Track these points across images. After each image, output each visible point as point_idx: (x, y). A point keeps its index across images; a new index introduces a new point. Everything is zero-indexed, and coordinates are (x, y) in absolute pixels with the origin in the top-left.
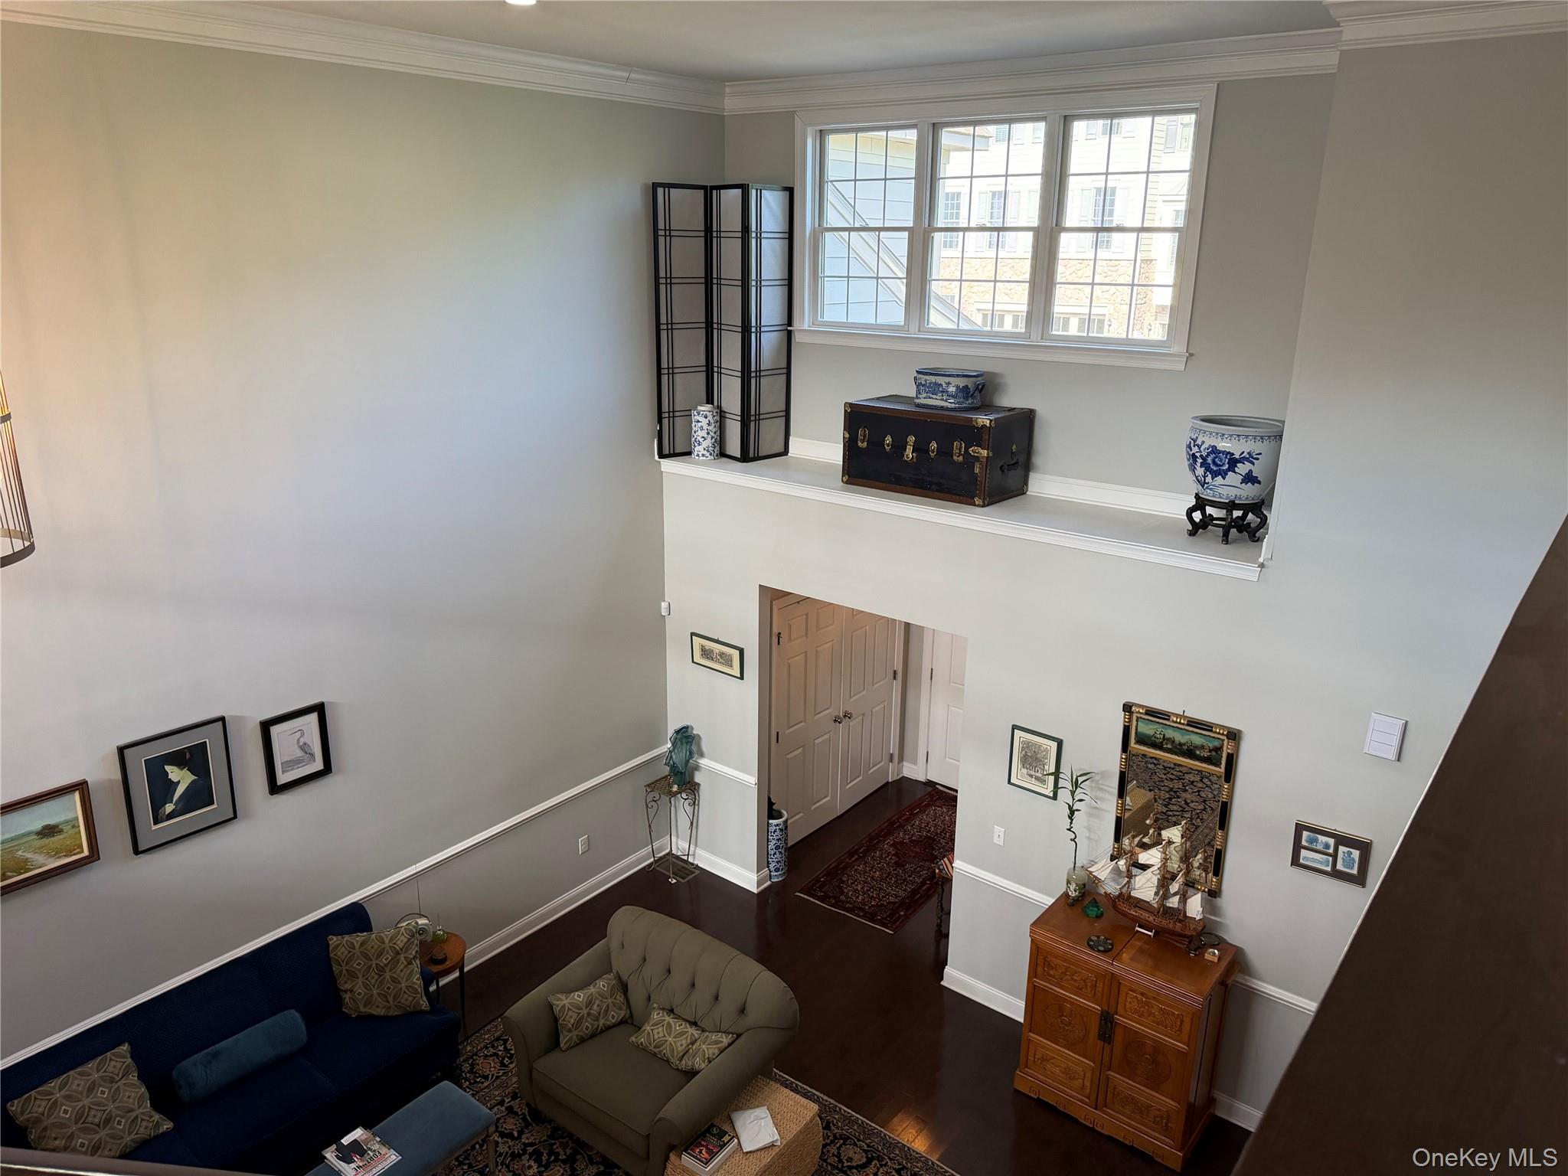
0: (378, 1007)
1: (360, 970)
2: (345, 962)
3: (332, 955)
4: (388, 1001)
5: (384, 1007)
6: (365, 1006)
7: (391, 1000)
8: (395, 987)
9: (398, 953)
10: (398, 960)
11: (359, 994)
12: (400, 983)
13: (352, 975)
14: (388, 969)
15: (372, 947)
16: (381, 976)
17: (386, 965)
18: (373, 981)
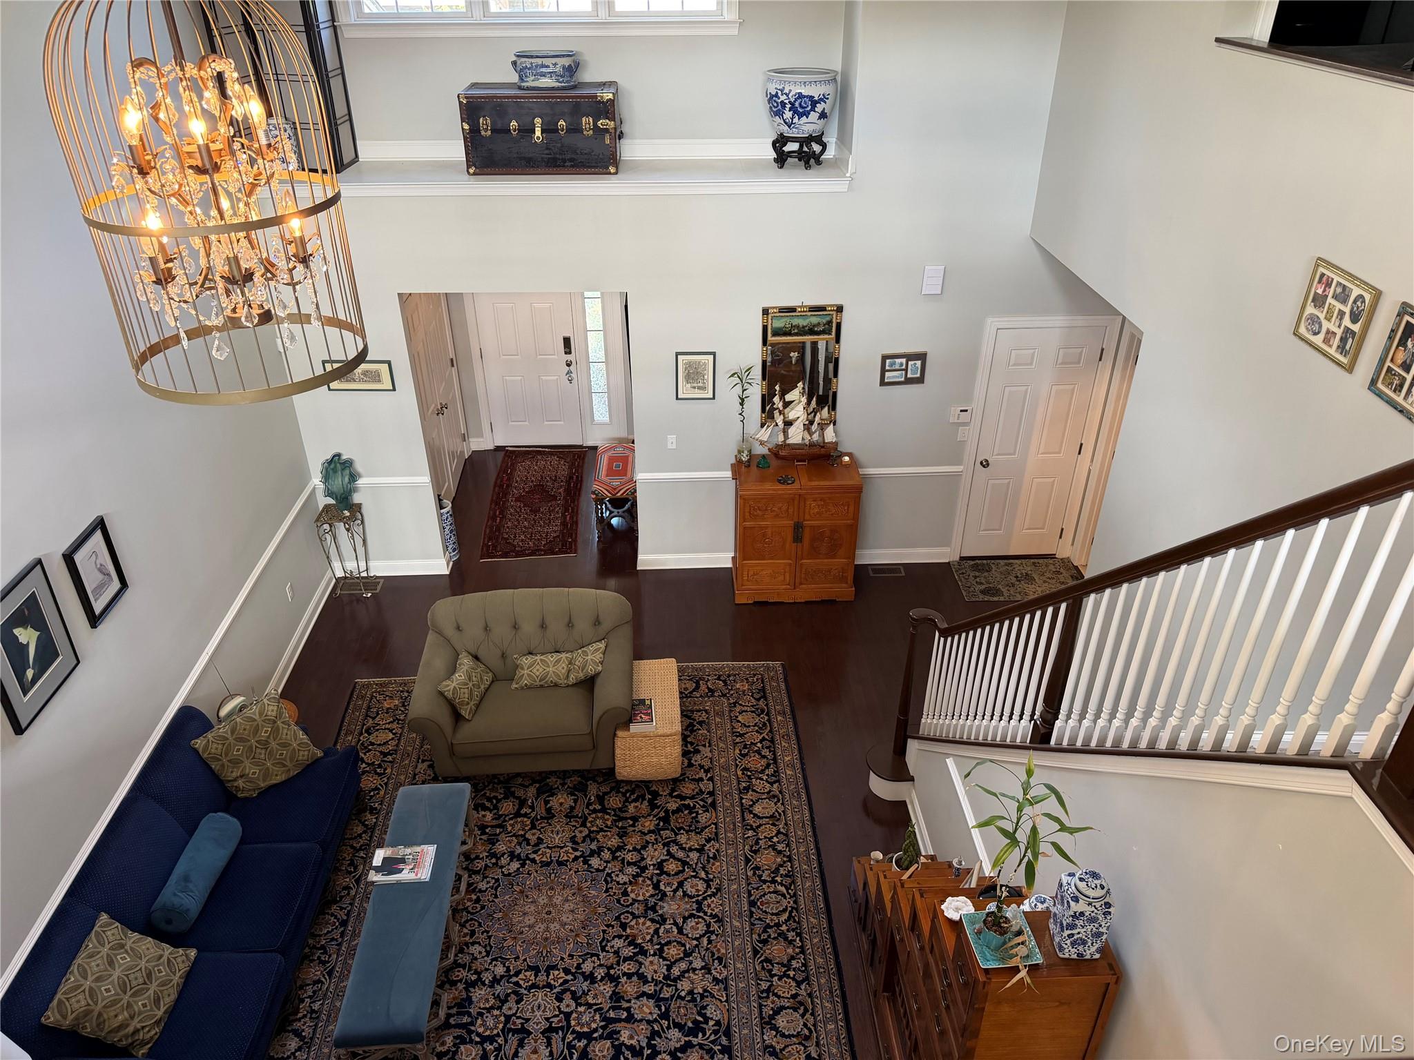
0: (276, 775)
1: (241, 755)
2: (223, 756)
3: (205, 756)
4: (285, 766)
5: (282, 773)
6: (264, 781)
7: (288, 763)
8: (287, 751)
9: (275, 722)
10: (278, 728)
13: (236, 762)
14: (271, 740)
15: (245, 729)
16: (267, 749)
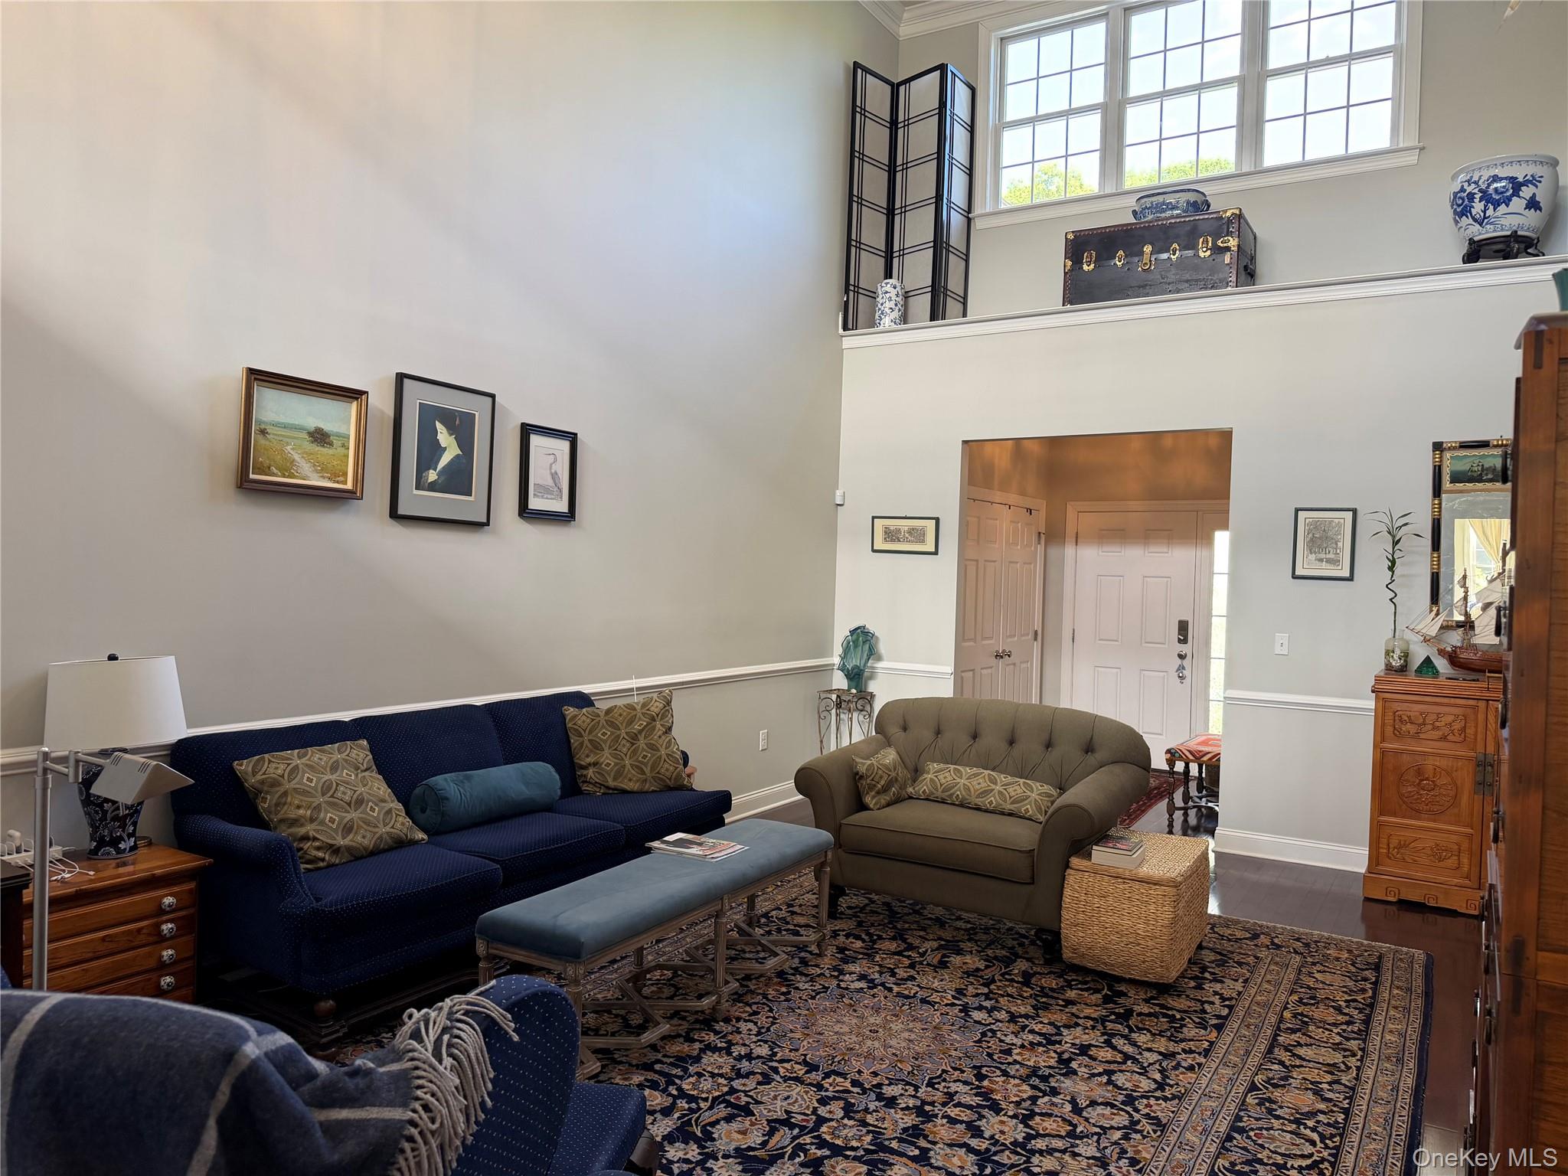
0: (630, 780)
1: (605, 742)
2: (587, 732)
3: (569, 725)
4: (643, 773)
5: (638, 781)
6: (615, 779)
7: (647, 770)
8: (653, 755)
9: (653, 719)
10: (654, 728)
11: (608, 765)
12: (658, 750)
13: (596, 746)
14: (641, 737)
15: (620, 715)
16: (633, 744)
17: (640, 732)
18: (625, 750)
